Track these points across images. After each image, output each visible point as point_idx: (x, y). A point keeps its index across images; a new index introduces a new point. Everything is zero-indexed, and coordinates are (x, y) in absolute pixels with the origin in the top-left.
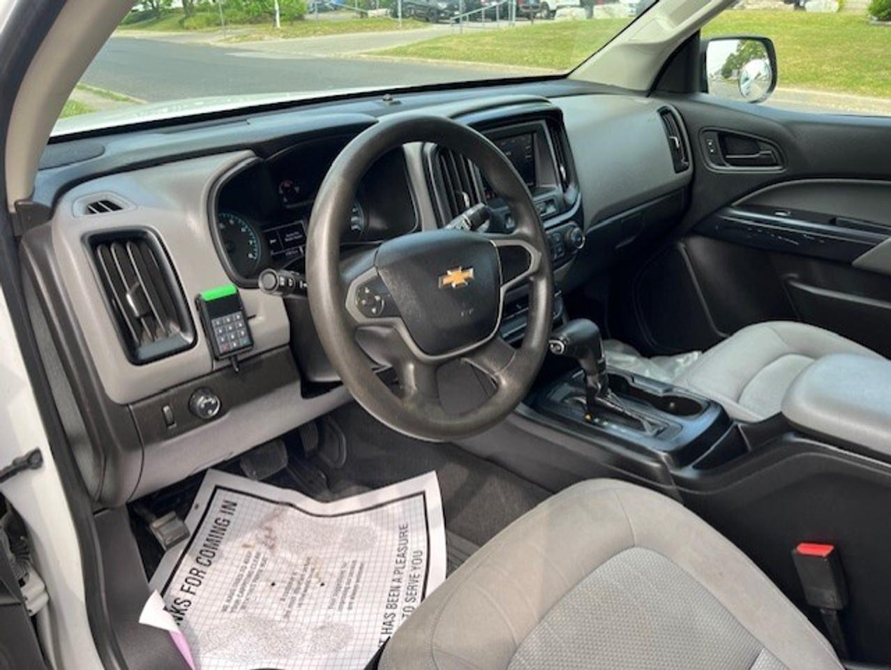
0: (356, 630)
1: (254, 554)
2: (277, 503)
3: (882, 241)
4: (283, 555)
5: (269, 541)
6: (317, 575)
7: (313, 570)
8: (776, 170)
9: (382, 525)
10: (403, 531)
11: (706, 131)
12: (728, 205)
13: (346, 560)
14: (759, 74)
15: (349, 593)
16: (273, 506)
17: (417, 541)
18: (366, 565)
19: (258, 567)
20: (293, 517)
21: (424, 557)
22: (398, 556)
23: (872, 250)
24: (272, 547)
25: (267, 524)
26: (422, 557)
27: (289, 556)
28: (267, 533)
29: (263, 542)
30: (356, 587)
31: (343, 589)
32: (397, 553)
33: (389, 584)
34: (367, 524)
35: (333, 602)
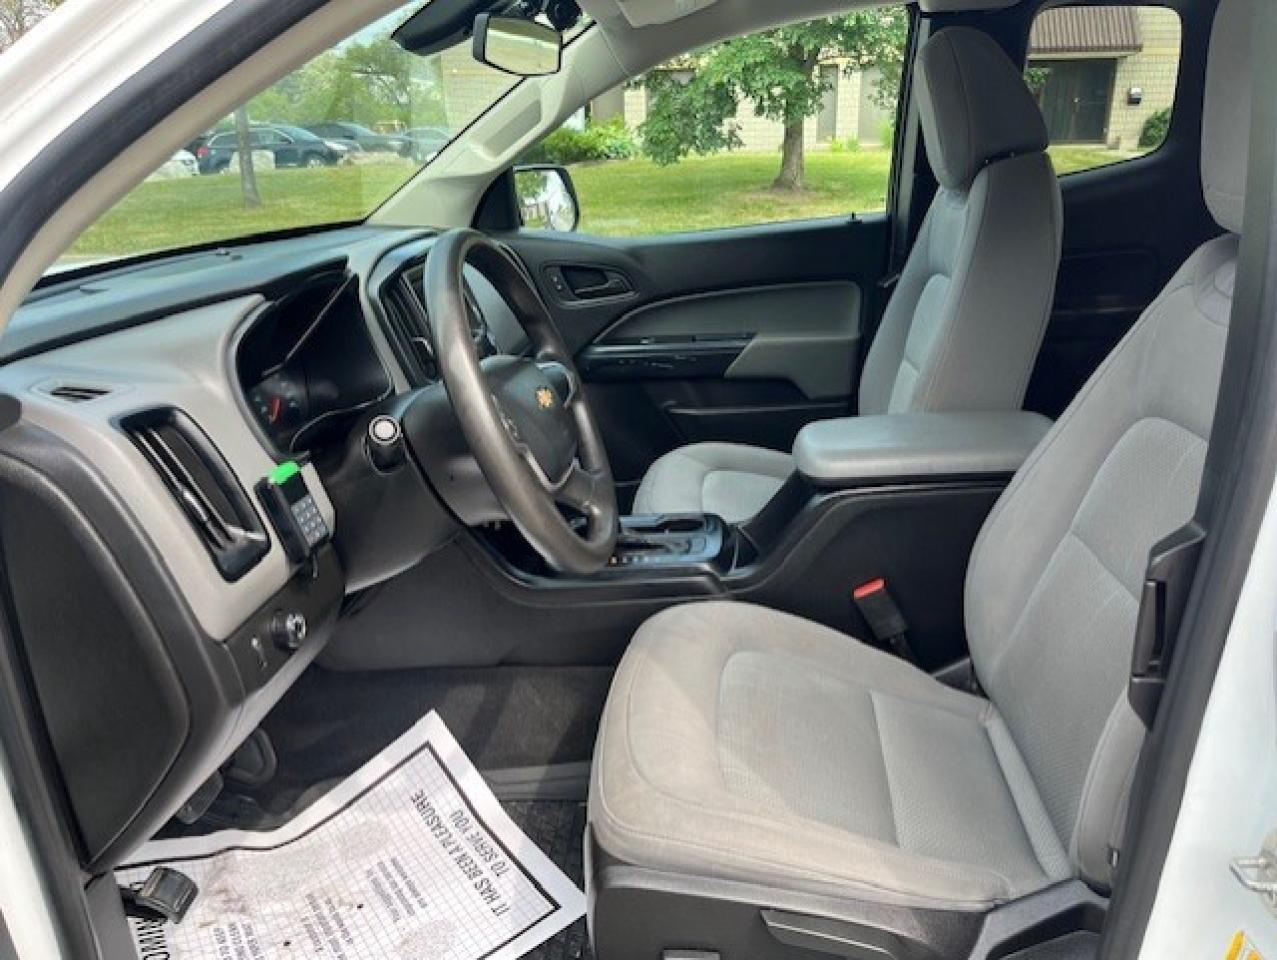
0: (453, 919)
1: (226, 928)
2: (211, 855)
3: (743, 348)
4: (268, 911)
5: (232, 905)
6: (341, 903)
7: (329, 902)
8: (630, 296)
9: (384, 810)
10: (421, 802)
11: (546, 266)
12: (590, 343)
13: (367, 867)
14: (560, 207)
15: (407, 893)
16: (210, 860)
17: (446, 803)
18: (399, 858)
19: (244, 939)
20: (246, 860)
21: (468, 814)
22: (433, 829)
23: (739, 358)
24: (243, 910)
25: (216, 886)
26: (465, 816)
27: (277, 907)
28: (223, 897)
29: (226, 911)
30: (410, 885)
31: (394, 896)
32: (428, 829)
33: (451, 860)
34: (362, 820)
35: (395, 913)
